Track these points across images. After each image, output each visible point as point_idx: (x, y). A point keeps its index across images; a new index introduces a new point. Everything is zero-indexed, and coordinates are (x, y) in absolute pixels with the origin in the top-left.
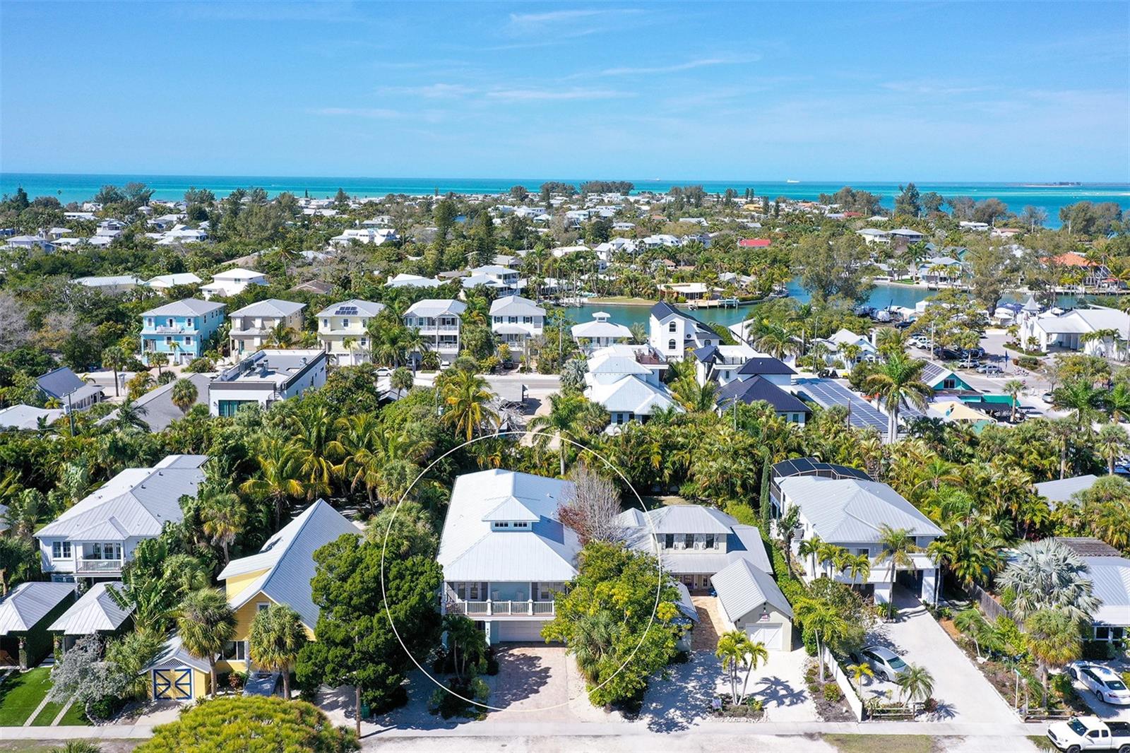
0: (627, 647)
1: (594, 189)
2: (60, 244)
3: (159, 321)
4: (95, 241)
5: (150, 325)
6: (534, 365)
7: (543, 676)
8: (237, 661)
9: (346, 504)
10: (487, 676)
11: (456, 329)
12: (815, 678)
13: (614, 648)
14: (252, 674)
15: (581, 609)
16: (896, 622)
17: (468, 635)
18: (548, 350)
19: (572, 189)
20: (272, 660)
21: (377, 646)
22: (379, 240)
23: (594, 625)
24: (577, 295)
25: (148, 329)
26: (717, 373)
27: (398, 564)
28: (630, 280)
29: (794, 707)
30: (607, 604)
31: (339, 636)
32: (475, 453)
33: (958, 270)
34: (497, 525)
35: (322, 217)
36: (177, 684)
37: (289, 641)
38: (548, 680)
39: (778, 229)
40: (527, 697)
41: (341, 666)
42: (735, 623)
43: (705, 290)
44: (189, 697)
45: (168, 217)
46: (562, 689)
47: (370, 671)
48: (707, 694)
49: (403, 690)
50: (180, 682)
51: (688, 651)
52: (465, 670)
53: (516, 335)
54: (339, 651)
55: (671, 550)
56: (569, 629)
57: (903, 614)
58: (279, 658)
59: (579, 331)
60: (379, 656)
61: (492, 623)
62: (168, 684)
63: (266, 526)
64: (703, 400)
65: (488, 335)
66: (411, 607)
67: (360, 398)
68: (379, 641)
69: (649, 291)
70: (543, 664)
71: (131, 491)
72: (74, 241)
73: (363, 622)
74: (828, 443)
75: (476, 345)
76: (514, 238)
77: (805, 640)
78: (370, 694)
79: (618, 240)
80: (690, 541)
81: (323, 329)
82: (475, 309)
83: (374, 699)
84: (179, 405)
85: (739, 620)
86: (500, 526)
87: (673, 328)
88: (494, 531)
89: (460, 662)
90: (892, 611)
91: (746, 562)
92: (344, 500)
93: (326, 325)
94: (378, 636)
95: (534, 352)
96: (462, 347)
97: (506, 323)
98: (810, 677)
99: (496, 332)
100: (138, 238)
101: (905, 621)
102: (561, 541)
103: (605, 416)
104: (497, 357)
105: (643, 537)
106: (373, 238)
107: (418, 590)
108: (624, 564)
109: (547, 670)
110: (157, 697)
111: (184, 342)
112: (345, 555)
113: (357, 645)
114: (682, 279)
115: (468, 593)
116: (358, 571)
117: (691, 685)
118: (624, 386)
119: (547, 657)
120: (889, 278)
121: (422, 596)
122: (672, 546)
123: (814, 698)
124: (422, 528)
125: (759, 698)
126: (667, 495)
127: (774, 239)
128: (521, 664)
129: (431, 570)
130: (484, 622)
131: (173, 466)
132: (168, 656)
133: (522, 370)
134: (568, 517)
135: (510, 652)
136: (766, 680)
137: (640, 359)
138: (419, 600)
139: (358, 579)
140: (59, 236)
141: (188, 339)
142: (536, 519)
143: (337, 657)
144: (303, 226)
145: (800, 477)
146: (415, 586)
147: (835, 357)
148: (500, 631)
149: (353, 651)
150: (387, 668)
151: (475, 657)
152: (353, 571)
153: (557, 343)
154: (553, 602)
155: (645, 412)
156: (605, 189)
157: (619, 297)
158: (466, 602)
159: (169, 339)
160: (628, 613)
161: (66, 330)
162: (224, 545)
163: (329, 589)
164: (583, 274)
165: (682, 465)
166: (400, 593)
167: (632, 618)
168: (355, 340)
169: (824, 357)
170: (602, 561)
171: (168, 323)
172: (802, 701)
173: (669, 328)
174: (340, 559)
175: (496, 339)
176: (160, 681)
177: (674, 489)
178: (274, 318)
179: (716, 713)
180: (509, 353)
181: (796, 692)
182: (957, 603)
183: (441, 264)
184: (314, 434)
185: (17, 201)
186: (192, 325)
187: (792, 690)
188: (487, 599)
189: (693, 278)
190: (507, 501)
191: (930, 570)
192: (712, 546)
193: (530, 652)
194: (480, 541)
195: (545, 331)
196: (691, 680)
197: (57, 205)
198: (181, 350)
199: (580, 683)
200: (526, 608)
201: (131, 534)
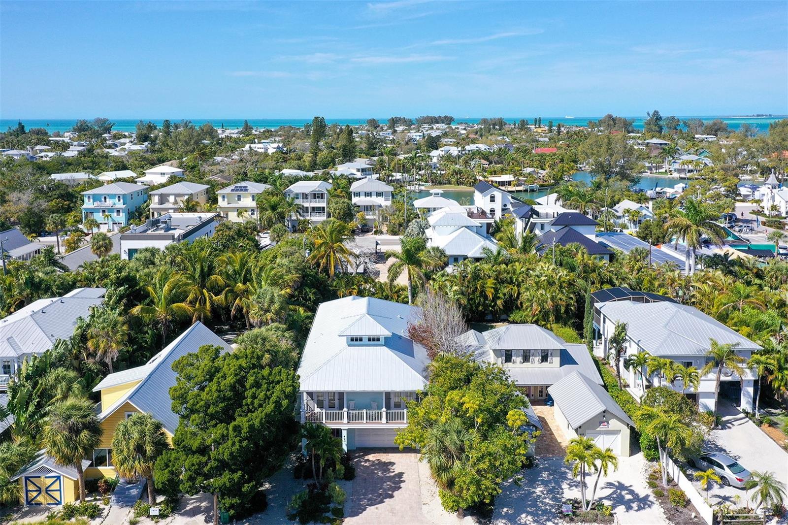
0: (479, 455)
1: (426, 121)
2: (42, 157)
3: (96, 198)
4: (67, 154)
5: (89, 201)
6: (384, 229)
7: (397, 481)
8: (107, 468)
9: (229, 330)
10: (344, 482)
11: (324, 202)
12: (657, 482)
13: (468, 456)
14: (121, 481)
15: (433, 417)
16: (722, 429)
17: (324, 441)
18: (395, 216)
19: (410, 121)
20: (132, 468)
21: (231, 454)
22: (271, 151)
23: (446, 432)
24: (416, 184)
25: (88, 204)
26: (533, 226)
27: (254, 373)
28: (456, 172)
29: (642, 512)
30: (458, 411)
31: (195, 444)
32: (336, 287)
33: (702, 163)
34: (352, 340)
35: (231, 137)
36: (47, 491)
37: (149, 449)
38: (402, 485)
39: (561, 142)
40: (382, 502)
41: (198, 474)
42: (576, 430)
43: (512, 179)
44: (59, 503)
45: (122, 140)
46: (415, 494)
47: (225, 479)
48: (555, 499)
49: (263, 494)
50: (50, 489)
51: (533, 457)
52: (323, 475)
53: (371, 206)
54: (196, 459)
55: (510, 365)
56: (421, 436)
57: (728, 422)
58: (139, 466)
59: (418, 203)
60: (235, 464)
61: (349, 430)
62: (39, 491)
63: (151, 346)
64: (525, 246)
65: (349, 207)
66: (266, 415)
67: (241, 244)
68: (234, 449)
69: (471, 180)
70: (397, 469)
71: (31, 315)
72: (51, 154)
73: (220, 429)
74: (633, 277)
75: (339, 213)
76: (369, 149)
77: (643, 446)
78: (228, 501)
79: (447, 148)
80: (526, 356)
81: (222, 203)
82: (339, 188)
83: (232, 506)
84: (97, 254)
85: (580, 427)
86: (355, 340)
87: (493, 199)
88: (349, 345)
89: (318, 468)
90: (717, 418)
91: (581, 374)
92: (227, 327)
93: (224, 200)
94: (233, 444)
95: (385, 219)
96: (329, 216)
97: (363, 198)
98: (653, 480)
99: (355, 204)
100: (98, 151)
101: (730, 428)
102: (412, 355)
103: (444, 259)
104: (355, 223)
105: (483, 353)
106: (267, 150)
107: (274, 398)
108: (472, 375)
109: (400, 475)
110: (29, 503)
111: (115, 214)
112: (203, 365)
113: (213, 453)
114: (495, 173)
115: (326, 403)
116: (215, 379)
117: (539, 490)
118: (458, 236)
119: (401, 462)
120: (649, 171)
121: (278, 404)
122: (510, 361)
123: (661, 503)
124: (285, 344)
125: (607, 503)
126: (498, 322)
127: (559, 148)
128: (376, 469)
129: (288, 379)
130: (341, 430)
131: (76, 296)
132: (38, 464)
133: (376, 233)
134: (418, 335)
135: (366, 458)
136: (610, 485)
137: (471, 215)
138: (275, 407)
139: (214, 388)
140: (41, 151)
141: (118, 211)
142: (388, 333)
143: (193, 465)
144: (218, 144)
145: (617, 302)
146: (271, 395)
147: (620, 221)
148: (357, 438)
149: (209, 459)
150: (243, 476)
151: (331, 463)
152: (211, 380)
153: (402, 211)
154: (405, 411)
155: (478, 255)
156: (434, 120)
157: (447, 185)
158: (324, 411)
159: (104, 211)
160: (479, 420)
161: (24, 205)
162: (108, 360)
163: (186, 397)
164: (420, 170)
165: (511, 296)
166: (256, 402)
167: (482, 425)
168: (246, 211)
169: (612, 221)
170: (451, 371)
171: (103, 199)
172: (649, 506)
173: (489, 199)
174: (198, 369)
175: (355, 209)
176: (31, 487)
177: (504, 317)
178: (183, 195)
179: (567, 519)
180: (365, 219)
181: (641, 497)
182: (773, 411)
183: (315, 164)
184: (198, 270)
185: (18, 131)
186: (122, 200)
187: (637, 495)
188: (343, 408)
189: (503, 171)
190: (361, 318)
191: (749, 381)
192: (547, 361)
193: (385, 457)
194: (337, 355)
195: (393, 202)
196: (538, 485)
197: (46, 134)
198: (113, 220)
199: (432, 488)
200: (379, 417)
201: (25, 352)
